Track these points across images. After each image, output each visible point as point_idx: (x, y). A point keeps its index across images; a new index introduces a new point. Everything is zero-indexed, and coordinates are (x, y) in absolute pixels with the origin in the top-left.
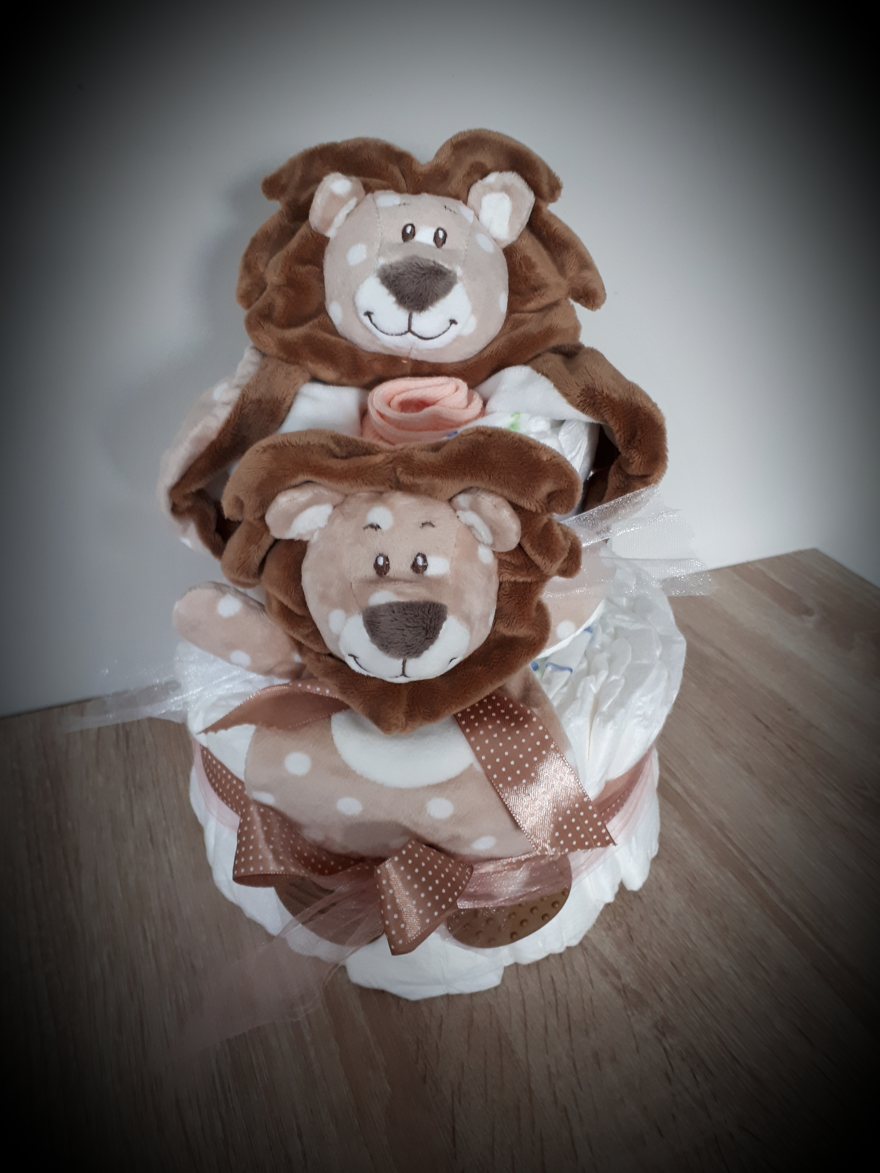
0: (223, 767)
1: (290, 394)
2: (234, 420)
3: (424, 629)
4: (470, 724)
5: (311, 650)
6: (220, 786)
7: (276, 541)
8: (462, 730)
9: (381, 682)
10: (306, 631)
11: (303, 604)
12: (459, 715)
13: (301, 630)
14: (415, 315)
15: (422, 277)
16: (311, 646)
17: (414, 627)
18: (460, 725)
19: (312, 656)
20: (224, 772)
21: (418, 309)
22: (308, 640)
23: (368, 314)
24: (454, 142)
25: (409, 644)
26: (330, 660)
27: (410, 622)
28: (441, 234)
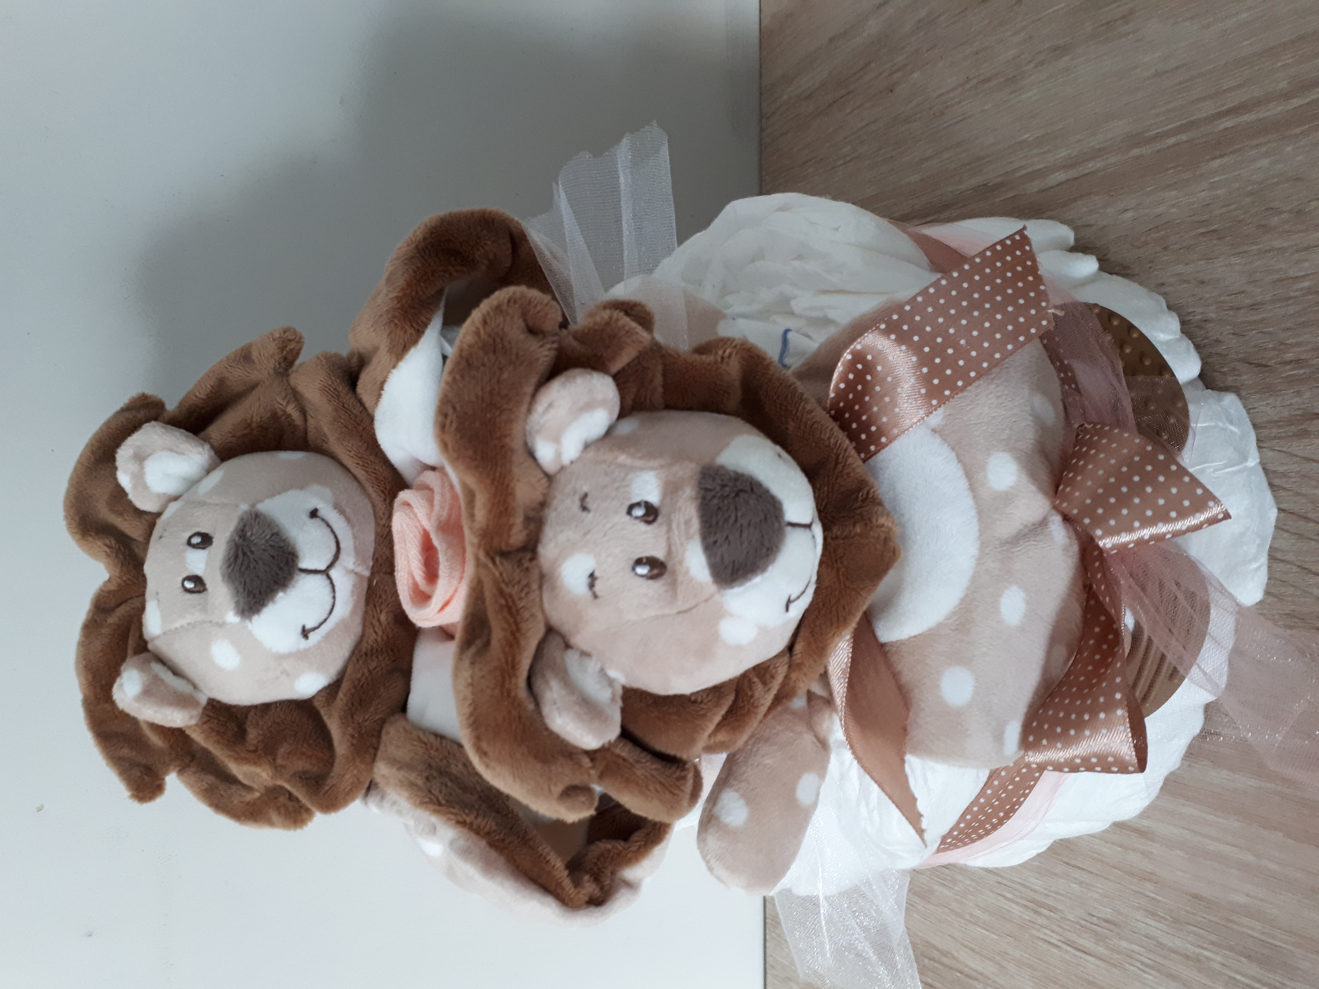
0: (968, 810)
1: (418, 737)
2: (455, 814)
3: (737, 495)
4: (874, 439)
5: (787, 677)
6: (997, 816)
7: (626, 734)
8: (883, 448)
9: (824, 566)
10: (759, 688)
11: (717, 691)
12: (863, 455)
13: (757, 695)
14: (303, 564)
15: (248, 557)
16: (780, 679)
17: (736, 509)
18: (876, 453)
19: (794, 676)
20: (975, 809)
21: (293, 561)
22: (771, 682)
23: (305, 633)
24: (79, 536)
25: (762, 516)
26: (798, 648)
27: (730, 516)
28: (196, 540)
